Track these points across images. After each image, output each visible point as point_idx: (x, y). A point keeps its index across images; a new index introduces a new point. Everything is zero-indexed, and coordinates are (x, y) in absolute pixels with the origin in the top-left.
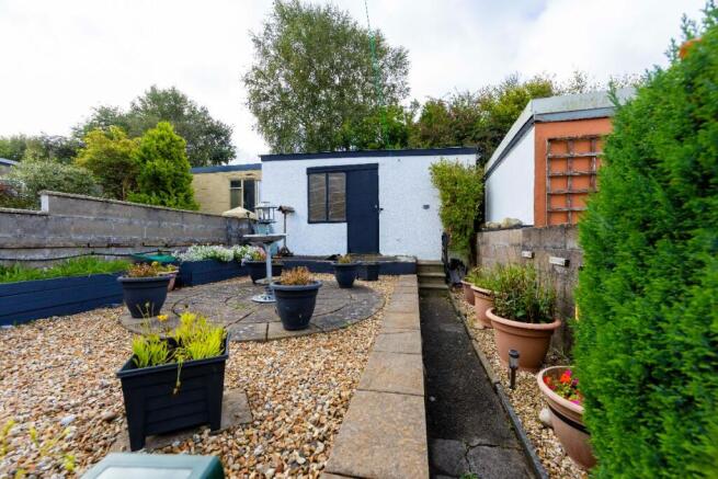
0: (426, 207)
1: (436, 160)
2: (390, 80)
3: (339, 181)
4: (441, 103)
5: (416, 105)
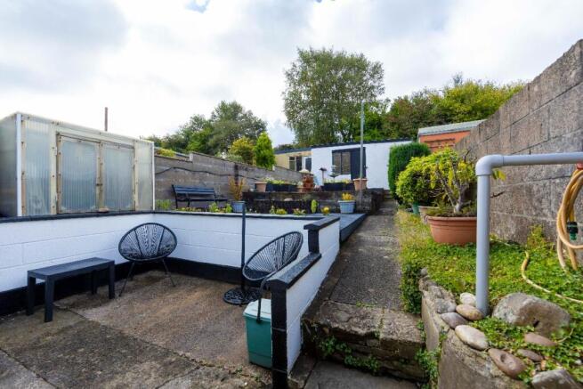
2: (369, 84)
3: (347, 156)
4: (406, 98)
5: (388, 100)
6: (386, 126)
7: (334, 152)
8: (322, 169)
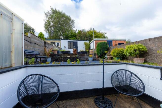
0: (83, 47)
1: (84, 42)
2: (71, 24)
3: (72, 43)
4: (80, 30)
5: (76, 30)
6: (77, 37)
7: (68, 42)
8: (65, 47)
